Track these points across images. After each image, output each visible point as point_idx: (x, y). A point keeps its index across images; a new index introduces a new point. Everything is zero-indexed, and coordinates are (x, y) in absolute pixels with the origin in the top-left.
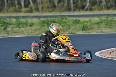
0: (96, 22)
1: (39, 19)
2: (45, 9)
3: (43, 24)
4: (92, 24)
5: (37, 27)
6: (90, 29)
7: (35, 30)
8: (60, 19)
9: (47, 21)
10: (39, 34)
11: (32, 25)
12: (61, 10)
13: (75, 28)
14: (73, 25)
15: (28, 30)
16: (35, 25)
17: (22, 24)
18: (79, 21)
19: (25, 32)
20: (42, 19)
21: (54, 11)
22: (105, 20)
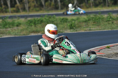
0: (84, 20)
1: (26, 18)
2: (32, 8)
3: (30, 24)
4: (80, 22)
5: (24, 27)
6: (78, 27)
7: (22, 30)
8: (47, 18)
9: (34, 20)
10: (26, 34)
11: (19, 25)
12: (48, 9)
13: (62, 27)
14: (60, 24)
15: (15, 30)
16: (22, 25)
17: (8, 25)
18: (67, 19)
19: (12, 33)
20: (29, 19)
21: (41, 10)
22: (93, 18)
